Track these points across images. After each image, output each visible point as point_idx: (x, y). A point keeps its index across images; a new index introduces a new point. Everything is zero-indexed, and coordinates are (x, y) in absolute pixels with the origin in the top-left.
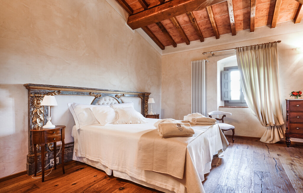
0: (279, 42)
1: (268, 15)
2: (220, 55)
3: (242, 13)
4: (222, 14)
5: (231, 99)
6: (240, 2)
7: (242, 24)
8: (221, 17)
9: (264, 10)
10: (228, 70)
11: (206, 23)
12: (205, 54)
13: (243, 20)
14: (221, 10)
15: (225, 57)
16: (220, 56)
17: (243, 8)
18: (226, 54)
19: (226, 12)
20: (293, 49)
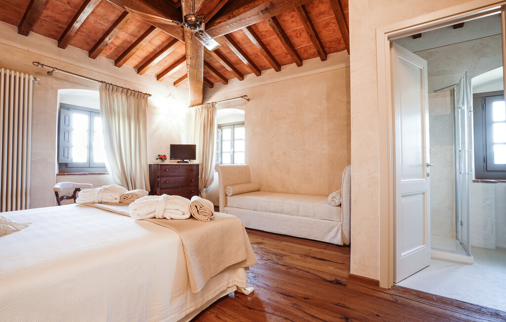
0: (150, 95)
1: (143, 58)
2: (65, 80)
3: (124, 39)
4: (100, 20)
5: (72, 160)
6: (134, 26)
7: (112, 50)
8: (95, 23)
9: (146, 51)
10: (68, 110)
11: (63, 12)
12: (40, 66)
13: (118, 47)
14: (105, 15)
15: (73, 87)
16: (65, 83)
17: (130, 34)
18: (76, 83)
19: (109, 22)
20: (155, 108)
